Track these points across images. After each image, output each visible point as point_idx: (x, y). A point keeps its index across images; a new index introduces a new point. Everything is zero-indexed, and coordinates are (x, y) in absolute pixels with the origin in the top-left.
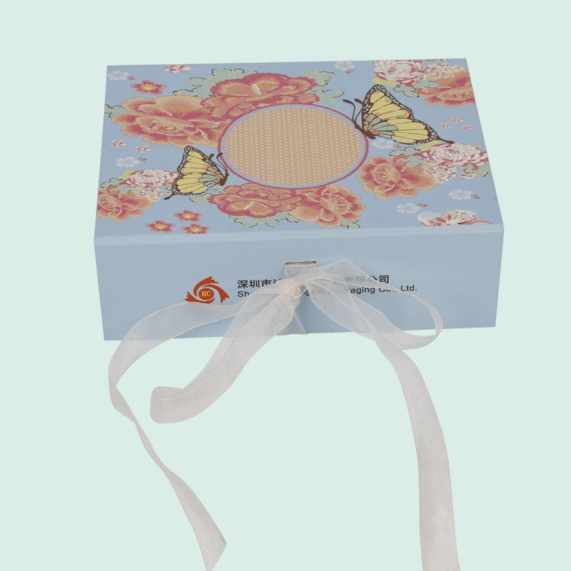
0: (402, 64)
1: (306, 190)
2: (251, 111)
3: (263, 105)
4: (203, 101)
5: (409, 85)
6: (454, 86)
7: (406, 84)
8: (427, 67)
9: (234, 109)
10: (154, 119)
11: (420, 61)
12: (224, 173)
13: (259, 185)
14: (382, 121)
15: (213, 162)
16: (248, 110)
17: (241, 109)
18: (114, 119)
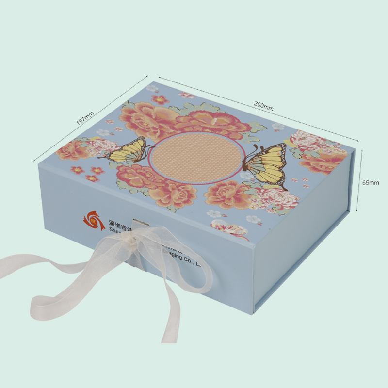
0: (313, 137)
1: (173, 182)
2: (198, 131)
3: (208, 131)
4: (179, 117)
5: (302, 150)
6: (327, 161)
7: (301, 149)
8: (325, 145)
9: (190, 127)
10: (142, 117)
11: (325, 140)
12: (143, 156)
13: (153, 170)
14: (262, 164)
15: (145, 150)
16: (195, 130)
17: (193, 129)
18: (124, 109)
